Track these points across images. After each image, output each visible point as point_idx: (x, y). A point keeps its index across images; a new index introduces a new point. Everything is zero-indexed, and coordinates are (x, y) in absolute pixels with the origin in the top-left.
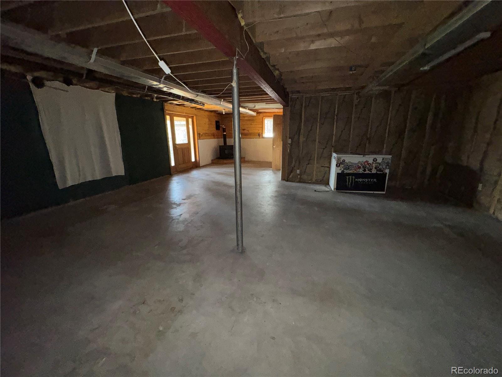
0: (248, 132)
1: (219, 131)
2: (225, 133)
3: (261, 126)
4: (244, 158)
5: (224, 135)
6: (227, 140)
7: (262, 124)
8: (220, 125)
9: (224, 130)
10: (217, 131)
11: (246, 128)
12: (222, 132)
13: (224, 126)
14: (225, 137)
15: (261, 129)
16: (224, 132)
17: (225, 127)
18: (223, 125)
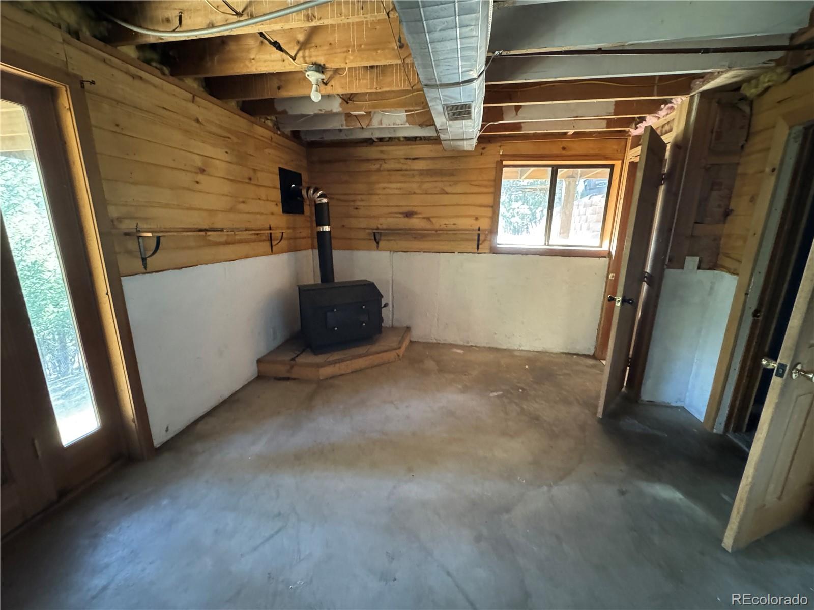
0: (429, 226)
1: (298, 218)
2: (327, 228)
3: (488, 200)
4: (408, 329)
5: (321, 234)
6: (338, 256)
7: (492, 190)
8: (304, 192)
9: (321, 214)
10: (290, 217)
11: (415, 209)
12: (315, 224)
13: (322, 196)
14: (324, 245)
15: (489, 212)
16: (320, 223)
17: (325, 200)
18: (316, 190)
